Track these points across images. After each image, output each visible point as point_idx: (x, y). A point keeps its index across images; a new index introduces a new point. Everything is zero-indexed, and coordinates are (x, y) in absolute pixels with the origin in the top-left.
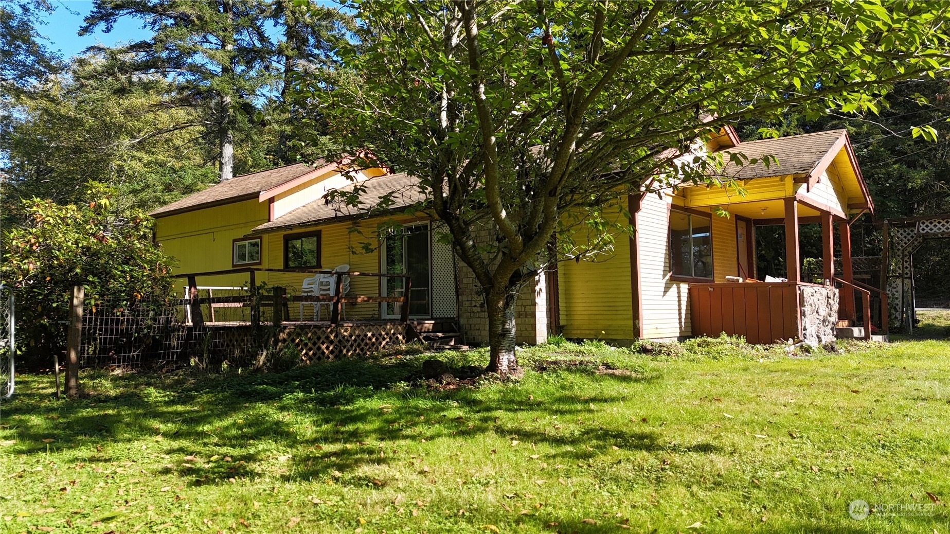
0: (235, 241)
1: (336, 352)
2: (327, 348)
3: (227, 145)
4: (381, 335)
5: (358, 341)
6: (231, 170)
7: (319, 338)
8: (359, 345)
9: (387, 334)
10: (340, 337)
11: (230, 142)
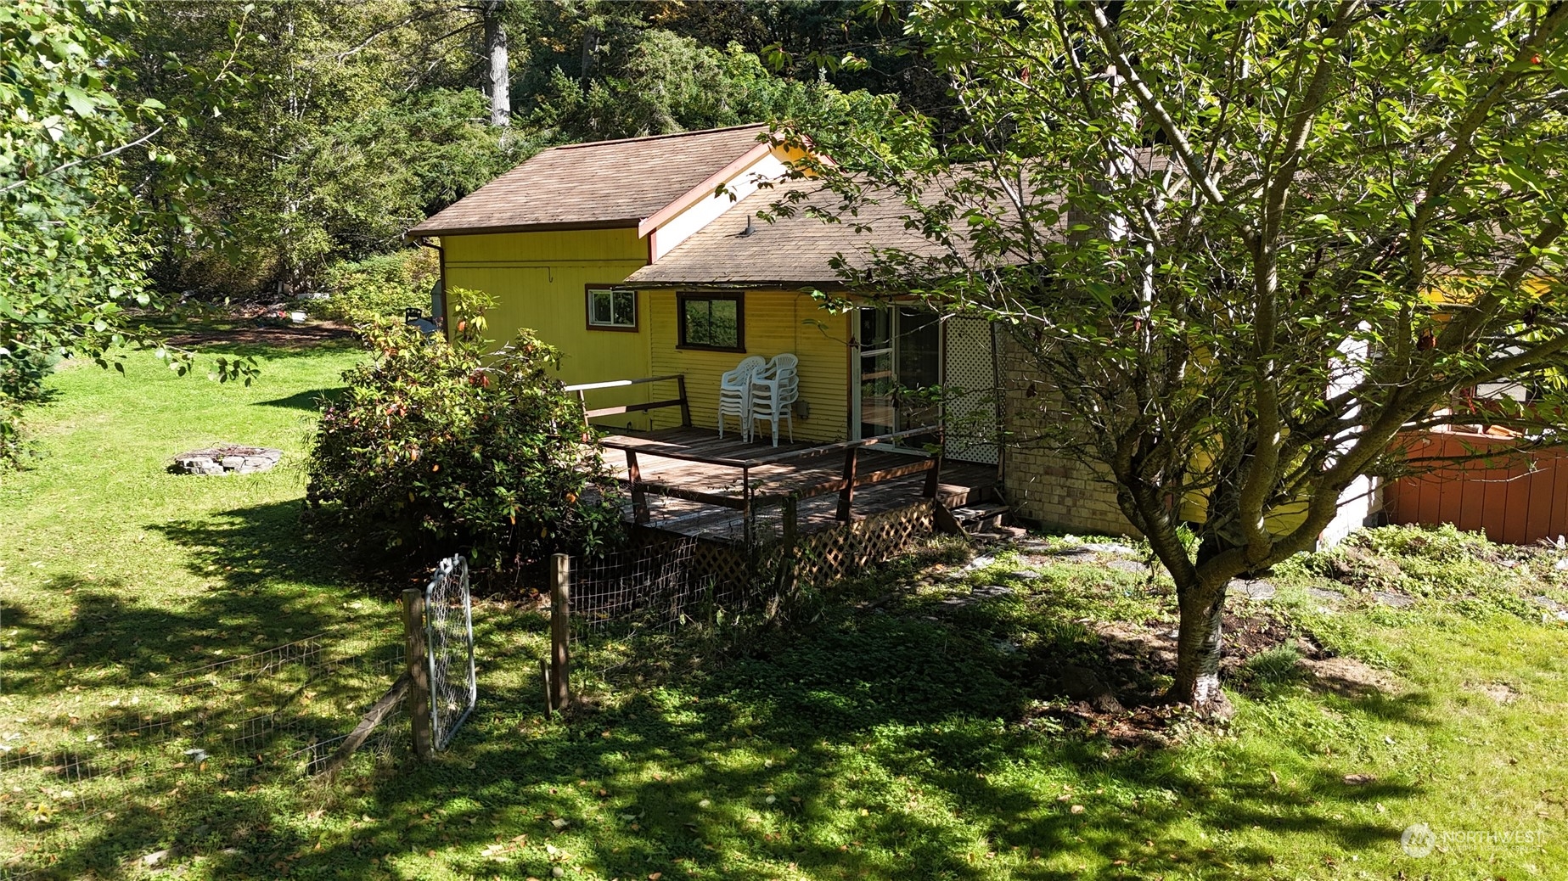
0: (588, 287)
1: (847, 562)
2: (836, 558)
3: (498, 49)
4: (901, 524)
5: (874, 539)
6: (507, 93)
7: (825, 546)
8: (874, 545)
9: (909, 521)
10: (851, 539)
11: (502, 44)
